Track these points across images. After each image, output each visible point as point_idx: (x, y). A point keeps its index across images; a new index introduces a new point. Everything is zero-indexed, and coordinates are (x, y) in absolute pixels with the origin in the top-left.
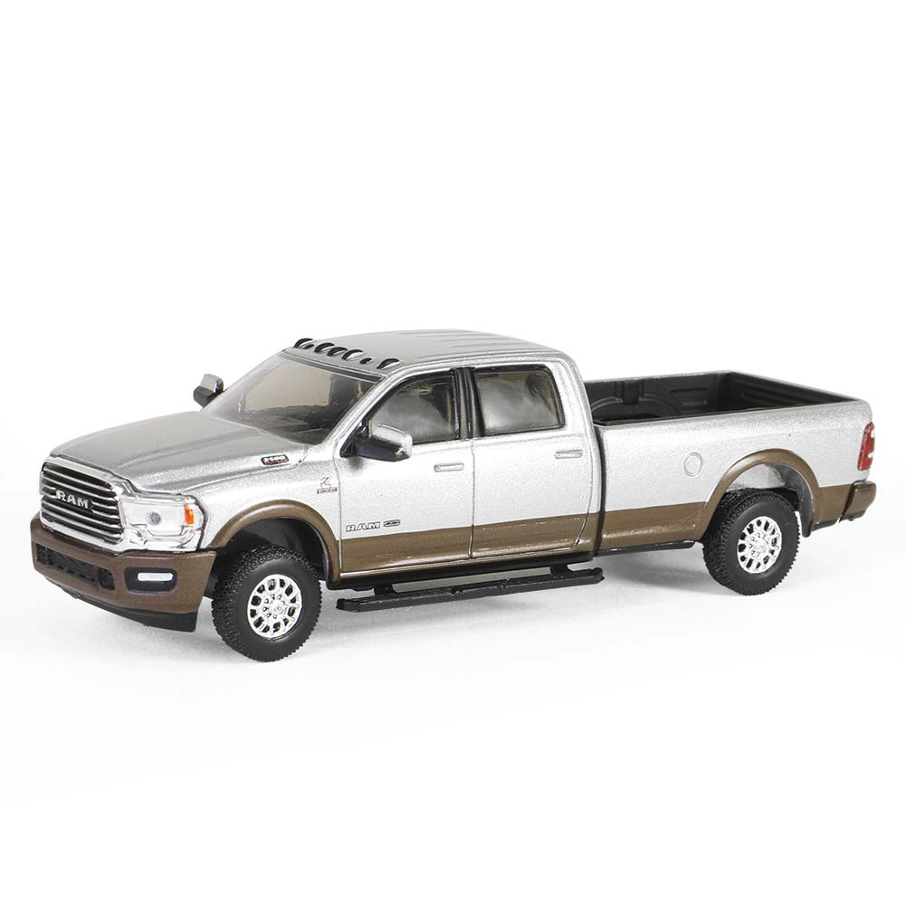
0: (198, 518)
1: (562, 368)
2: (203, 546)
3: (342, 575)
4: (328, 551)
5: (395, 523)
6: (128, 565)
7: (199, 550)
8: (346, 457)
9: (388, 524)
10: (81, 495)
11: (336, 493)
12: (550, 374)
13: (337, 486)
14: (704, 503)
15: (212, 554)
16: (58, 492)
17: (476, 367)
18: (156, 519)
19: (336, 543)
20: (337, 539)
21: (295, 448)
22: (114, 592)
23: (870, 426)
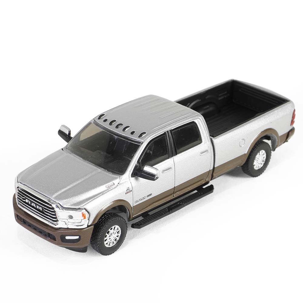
0: (87, 215)
1: (200, 120)
2: (89, 224)
3: (133, 216)
4: (129, 212)
5: (150, 195)
6: (62, 234)
7: (88, 226)
8: (133, 177)
9: (148, 196)
10: (38, 205)
11: (132, 192)
12: (196, 124)
13: (132, 189)
14: (245, 154)
15: (92, 227)
16: (27, 200)
17: (172, 129)
18: (71, 217)
19: (132, 208)
20: (132, 206)
21: (116, 178)
22: (56, 241)
23: (294, 111)
